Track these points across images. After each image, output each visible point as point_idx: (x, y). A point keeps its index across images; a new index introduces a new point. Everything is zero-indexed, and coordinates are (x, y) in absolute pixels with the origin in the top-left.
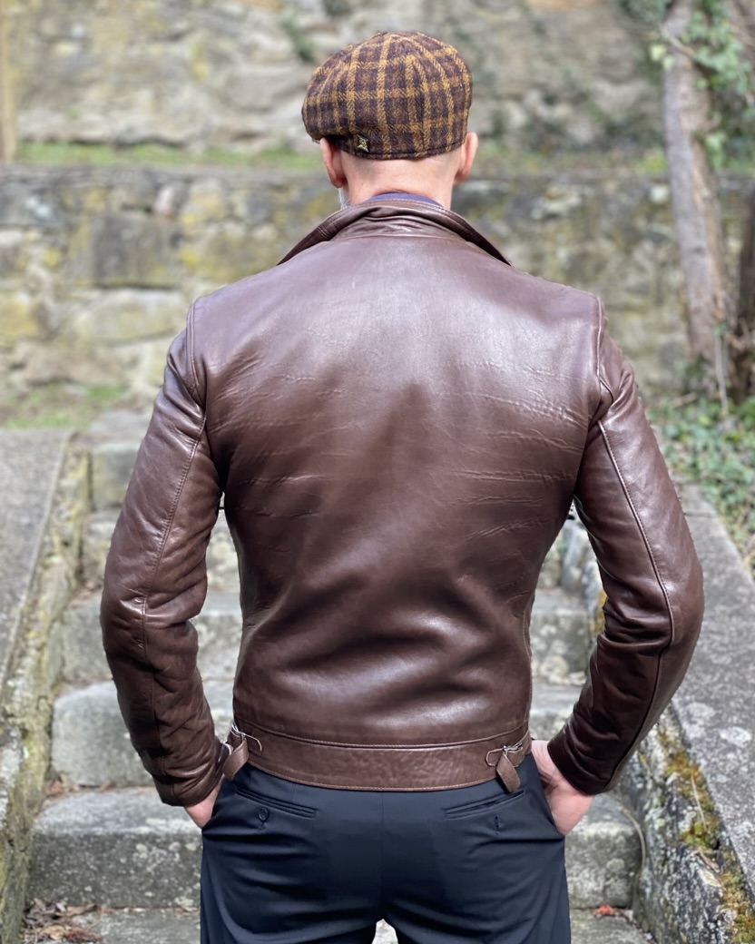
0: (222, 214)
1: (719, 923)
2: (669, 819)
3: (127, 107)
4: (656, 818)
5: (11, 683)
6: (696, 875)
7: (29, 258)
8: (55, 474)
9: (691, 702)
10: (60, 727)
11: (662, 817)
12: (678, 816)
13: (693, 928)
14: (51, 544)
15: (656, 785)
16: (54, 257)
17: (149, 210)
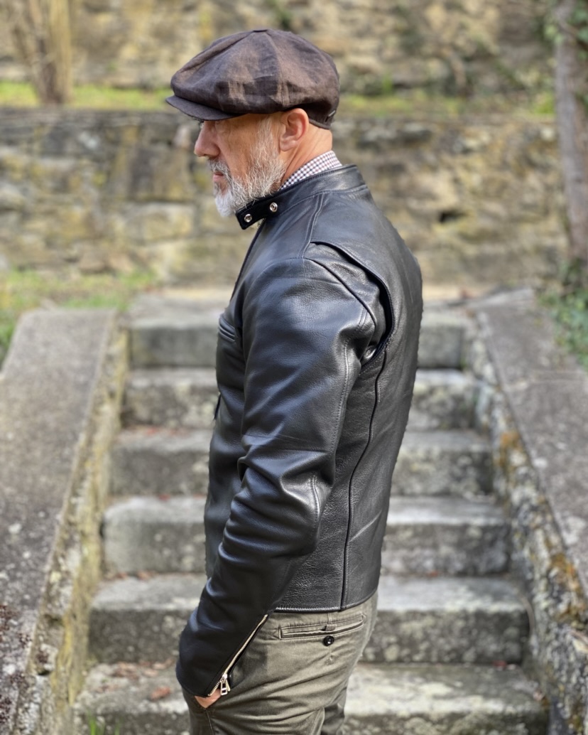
2: (551, 601)
4: (542, 600)
6: (571, 643)
8: (104, 343)
9: (569, 516)
10: (110, 531)
11: (547, 599)
12: (559, 600)
13: (569, 681)
14: (102, 395)
15: (542, 577)
16: (101, 179)
17: (170, 144)
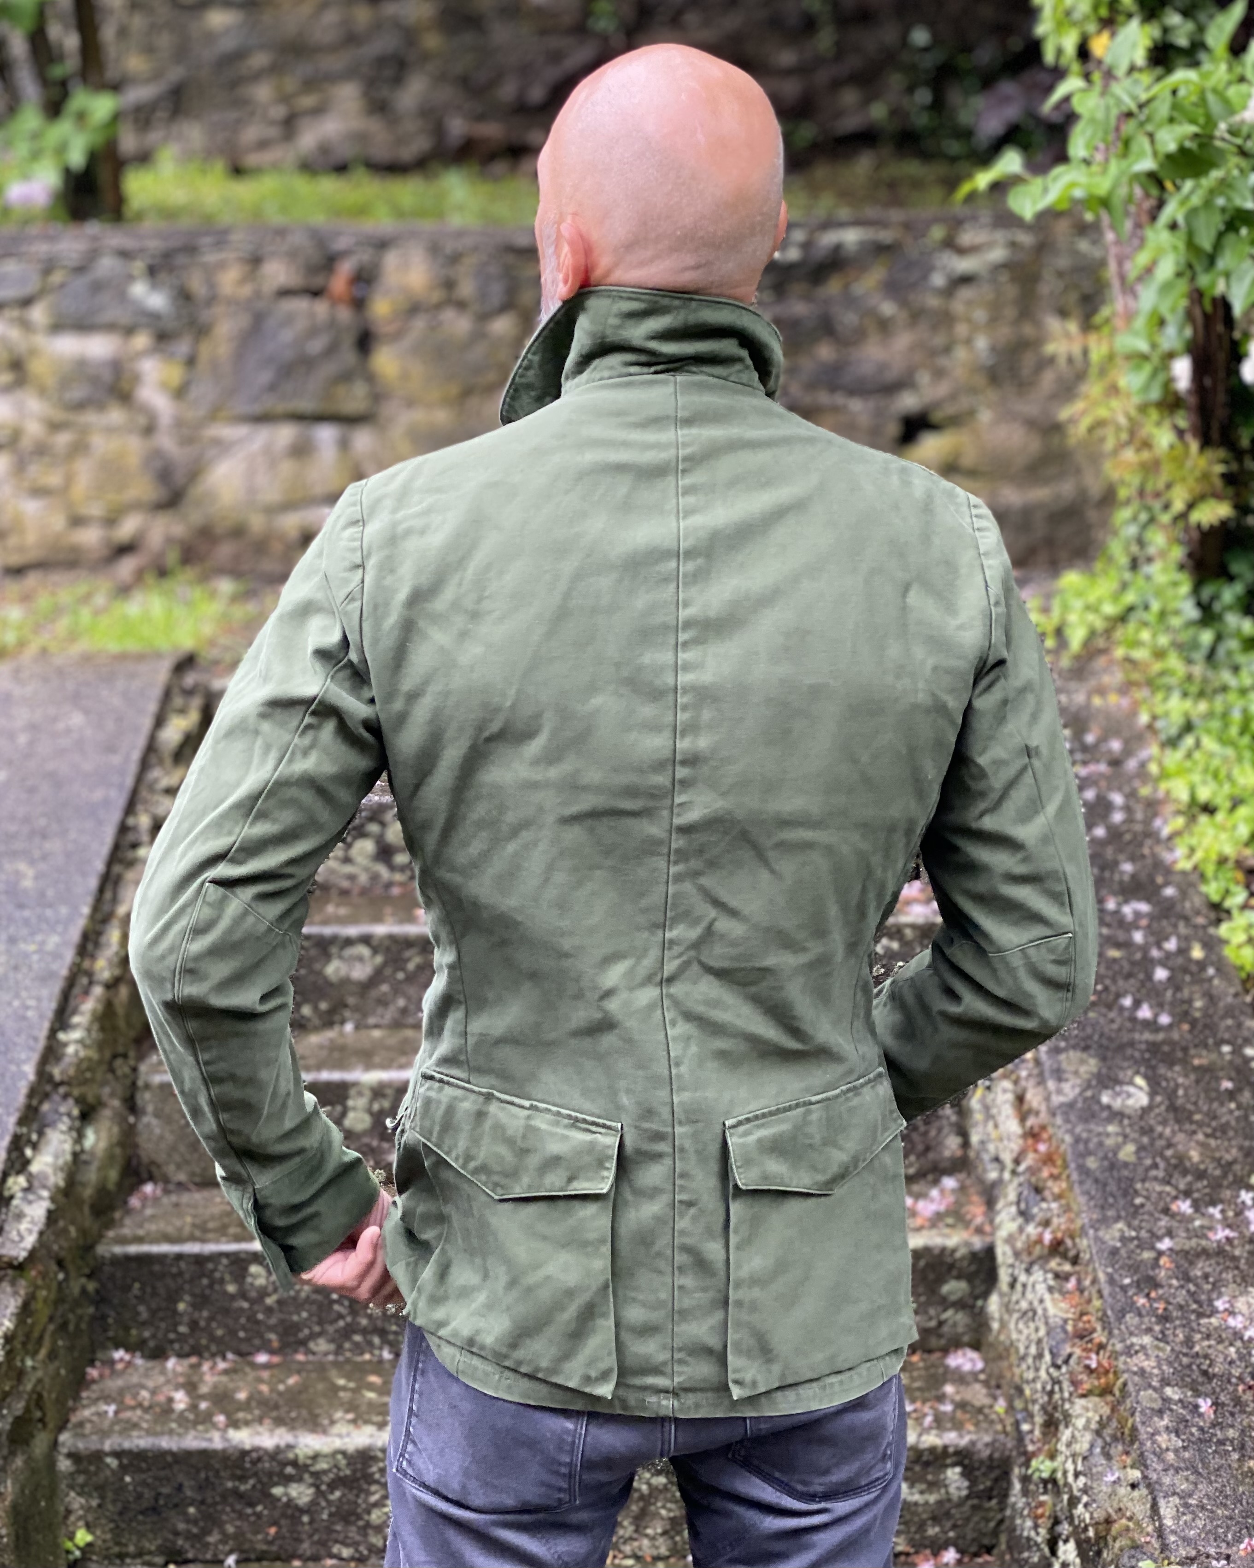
0: (437, 296)
1: (1064, 1369)
3: (319, 111)
4: (1006, 1220)
5: (62, 1036)
7: (137, 379)
8: (147, 723)
9: (1065, 1050)
14: (135, 829)
16: (175, 374)
17: (321, 293)
